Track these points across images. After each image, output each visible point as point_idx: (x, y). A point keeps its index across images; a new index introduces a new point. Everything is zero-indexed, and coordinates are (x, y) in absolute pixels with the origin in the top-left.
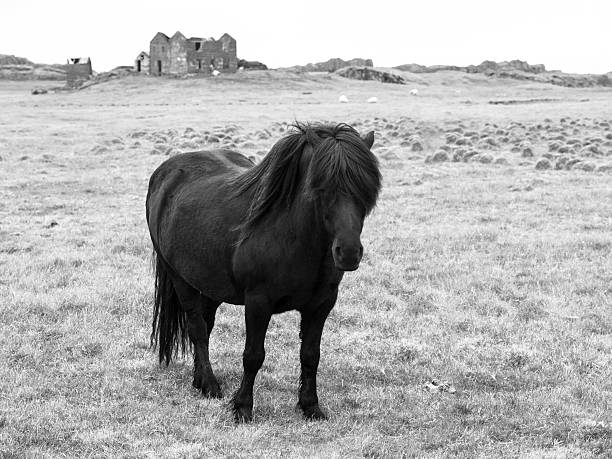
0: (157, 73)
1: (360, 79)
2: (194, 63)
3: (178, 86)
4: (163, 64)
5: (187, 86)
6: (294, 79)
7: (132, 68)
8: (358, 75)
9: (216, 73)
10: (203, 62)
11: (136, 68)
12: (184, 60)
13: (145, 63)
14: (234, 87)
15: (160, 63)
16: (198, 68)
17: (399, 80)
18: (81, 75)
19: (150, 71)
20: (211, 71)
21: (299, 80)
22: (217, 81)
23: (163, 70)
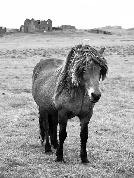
0: (26, 32)
1: (95, 33)
2: (38, 28)
3: (31, 36)
4: (28, 29)
5: (34, 36)
6: (70, 33)
7: (19, 30)
8: (95, 32)
9: (45, 31)
10: (41, 28)
11: (20, 30)
12: (35, 27)
13: (23, 28)
14: (49, 36)
15: (27, 28)
16: (39, 30)
17: (109, 33)
18: (3, 32)
19: (24, 31)
20: (43, 31)
21: (72, 34)
22: (45, 34)
23: (28, 31)
